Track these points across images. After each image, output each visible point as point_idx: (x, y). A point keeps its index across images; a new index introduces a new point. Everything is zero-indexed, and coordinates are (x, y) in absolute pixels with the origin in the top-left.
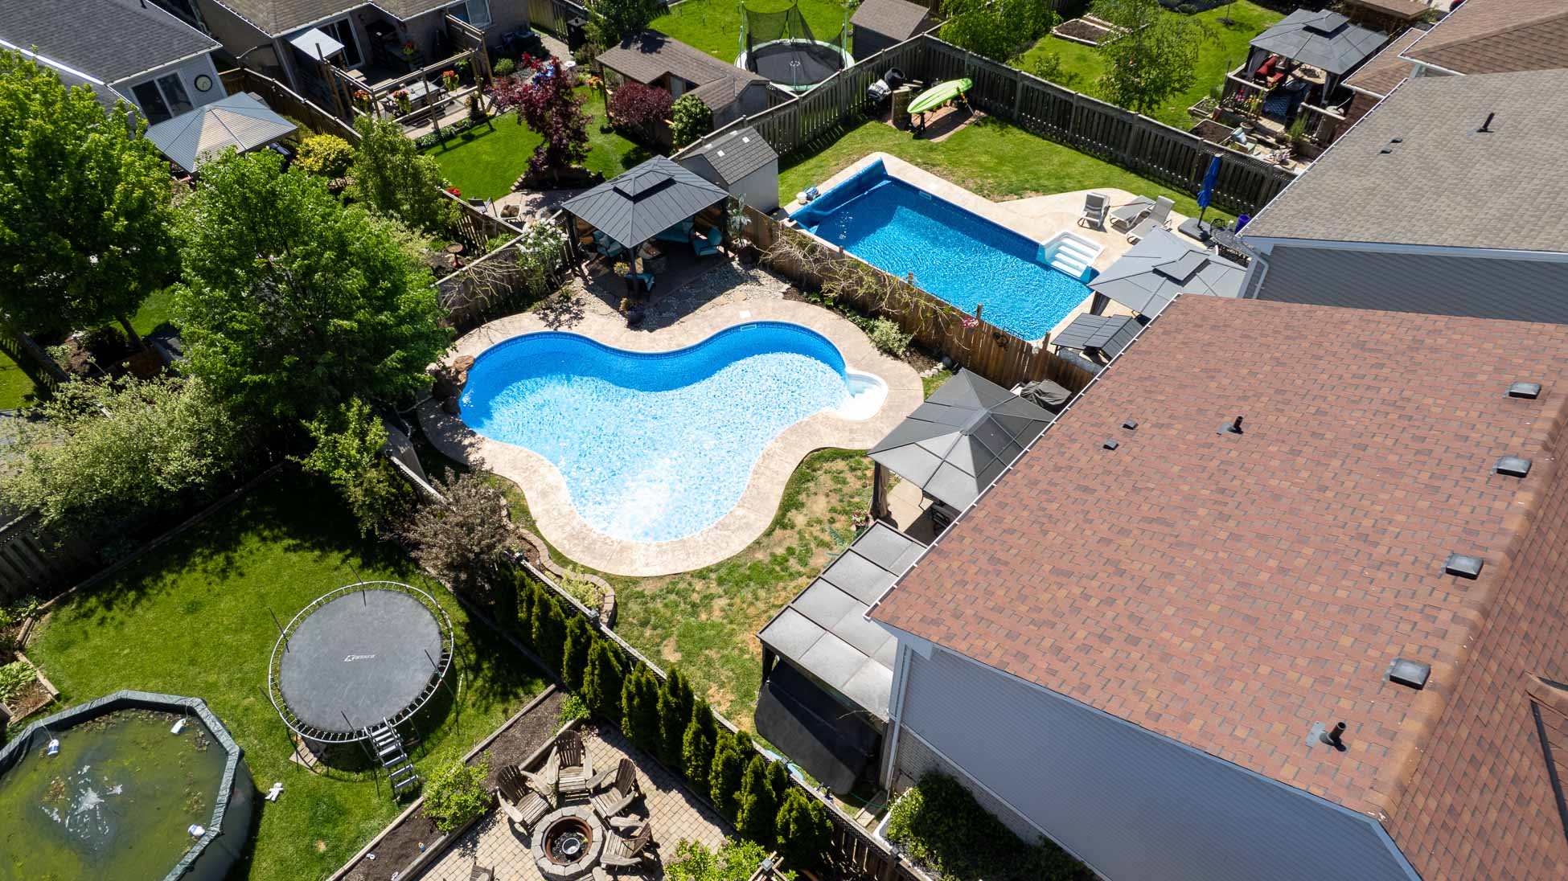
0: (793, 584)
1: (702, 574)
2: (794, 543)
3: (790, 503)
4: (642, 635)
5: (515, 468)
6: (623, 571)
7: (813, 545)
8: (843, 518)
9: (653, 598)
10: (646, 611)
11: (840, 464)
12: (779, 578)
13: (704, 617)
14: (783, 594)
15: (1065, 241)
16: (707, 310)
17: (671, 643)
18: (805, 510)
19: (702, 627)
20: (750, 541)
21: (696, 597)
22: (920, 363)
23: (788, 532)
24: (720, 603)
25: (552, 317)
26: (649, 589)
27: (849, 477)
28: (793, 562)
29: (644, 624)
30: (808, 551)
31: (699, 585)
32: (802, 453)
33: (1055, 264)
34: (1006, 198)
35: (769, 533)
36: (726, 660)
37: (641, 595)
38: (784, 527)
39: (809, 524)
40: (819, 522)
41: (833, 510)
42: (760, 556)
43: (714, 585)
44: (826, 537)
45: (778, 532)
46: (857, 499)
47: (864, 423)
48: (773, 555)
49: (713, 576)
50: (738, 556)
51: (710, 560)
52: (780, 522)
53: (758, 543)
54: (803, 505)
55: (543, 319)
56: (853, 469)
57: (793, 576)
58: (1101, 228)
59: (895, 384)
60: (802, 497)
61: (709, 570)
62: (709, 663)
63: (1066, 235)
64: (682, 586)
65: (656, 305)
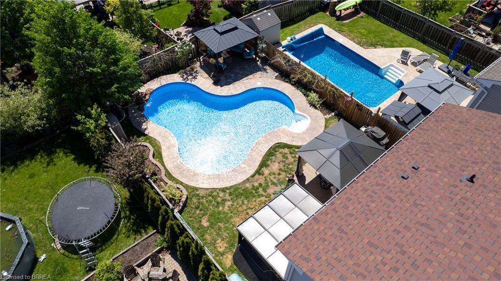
0: (259, 200)
1: (223, 190)
2: (262, 181)
3: (264, 164)
4: (195, 212)
5: (160, 135)
6: (193, 184)
7: (270, 184)
8: (284, 173)
9: (203, 197)
10: (199, 202)
11: (286, 150)
12: (254, 196)
13: (221, 208)
14: (254, 203)
15: (392, 68)
16: (245, 81)
17: (206, 218)
18: (269, 168)
19: (219, 213)
20: (245, 179)
21: (219, 200)
22: (325, 112)
23: (261, 177)
24: (229, 203)
25: (185, 77)
26: (201, 193)
27: (289, 156)
28: (260, 190)
29: (197, 208)
30: (268, 186)
31: (221, 194)
32: (272, 144)
33: (386, 76)
34: (370, 47)
35: (253, 176)
36: (227, 229)
37: (198, 195)
38: (259, 174)
39: (270, 174)
40: (274, 174)
41: (280, 169)
42: (248, 185)
43: (227, 195)
44: (275, 181)
45: (257, 176)
46: (291, 166)
47: (299, 134)
48: (253, 186)
49: (228, 191)
50: (239, 184)
51: (228, 185)
52: (258, 172)
53: (248, 179)
54: (269, 166)
55: (182, 77)
56: (291, 153)
57: (259, 196)
58: (406, 64)
59: (314, 120)
60: (269, 162)
61: (227, 188)
62: (220, 229)
63: (392, 65)
64: (215, 194)
65: (226, 76)
